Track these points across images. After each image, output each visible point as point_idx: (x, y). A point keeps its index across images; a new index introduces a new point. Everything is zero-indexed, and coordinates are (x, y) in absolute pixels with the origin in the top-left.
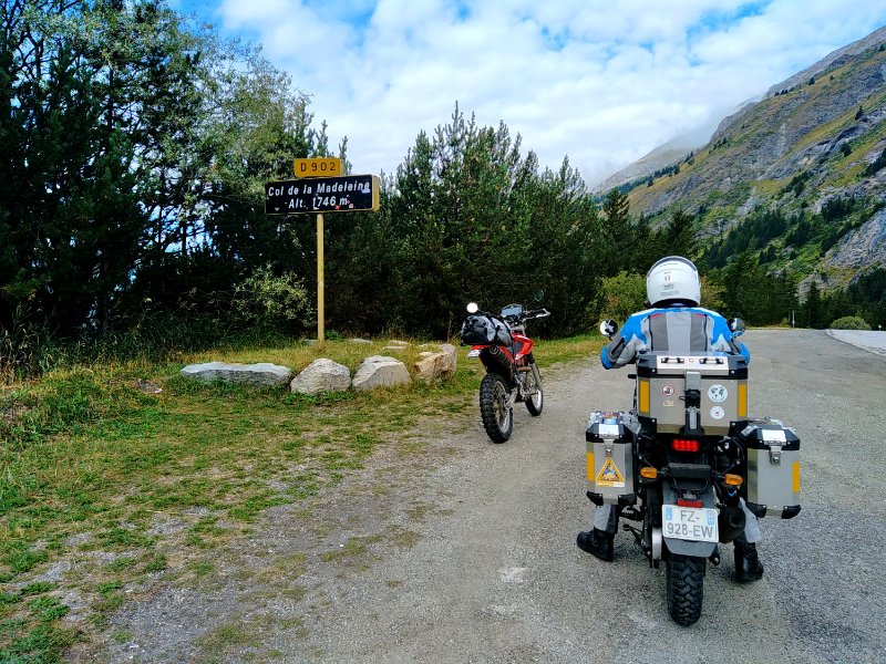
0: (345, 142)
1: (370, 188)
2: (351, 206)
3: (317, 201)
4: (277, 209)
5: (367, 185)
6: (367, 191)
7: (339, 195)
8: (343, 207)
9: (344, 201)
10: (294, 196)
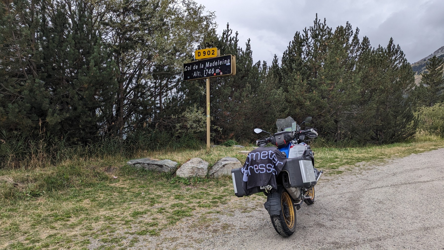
0: (249, 41)
1: (230, 62)
2: (221, 73)
3: (206, 71)
4: (189, 77)
5: (229, 61)
6: (229, 64)
7: (215, 68)
8: (217, 74)
9: (218, 71)
10: (196, 70)
